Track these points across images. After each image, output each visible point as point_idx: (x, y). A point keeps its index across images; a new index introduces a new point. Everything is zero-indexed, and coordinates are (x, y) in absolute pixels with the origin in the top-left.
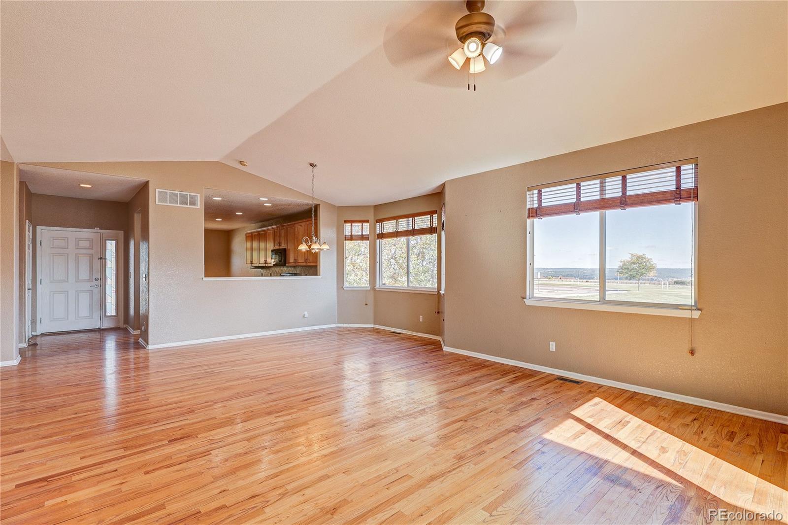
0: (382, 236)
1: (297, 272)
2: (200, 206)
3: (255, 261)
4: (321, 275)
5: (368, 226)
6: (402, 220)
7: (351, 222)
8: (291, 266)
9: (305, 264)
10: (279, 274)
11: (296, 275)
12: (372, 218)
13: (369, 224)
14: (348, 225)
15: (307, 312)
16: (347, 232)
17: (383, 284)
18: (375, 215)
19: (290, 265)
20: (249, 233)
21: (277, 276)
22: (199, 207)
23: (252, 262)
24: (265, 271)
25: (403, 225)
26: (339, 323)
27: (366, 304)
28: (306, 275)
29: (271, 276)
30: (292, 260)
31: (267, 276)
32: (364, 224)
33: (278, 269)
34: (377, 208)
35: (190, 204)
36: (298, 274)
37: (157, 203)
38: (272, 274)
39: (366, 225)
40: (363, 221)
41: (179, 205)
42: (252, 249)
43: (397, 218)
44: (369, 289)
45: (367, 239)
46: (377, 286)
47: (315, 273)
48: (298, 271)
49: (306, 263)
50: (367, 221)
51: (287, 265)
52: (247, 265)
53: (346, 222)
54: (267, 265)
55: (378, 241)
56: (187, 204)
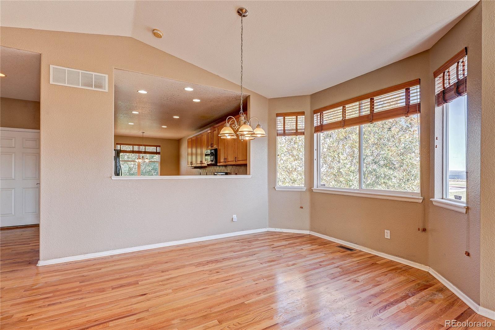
0: (321, 128)
1: (228, 172)
2: (109, 89)
3: (194, 162)
4: (251, 173)
5: (304, 119)
6: (351, 105)
7: (284, 115)
8: (222, 166)
9: (234, 163)
10: (213, 174)
11: (227, 174)
12: (308, 110)
13: (304, 117)
14: (280, 119)
15: (235, 216)
16: (280, 127)
17: (322, 185)
18: (312, 104)
19: (221, 164)
20: (190, 139)
21: (211, 175)
22: (107, 90)
23: (192, 163)
24: (202, 171)
25: (352, 111)
26: (270, 227)
27: (302, 208)
28: (236, 174)
29: (207, 175)
30: (222, 160)
31: (204, 175)
32: (298, 117)
33: (212, 169)
34: (315, 97)
35: (96, 87)
36: (229, 173)
37: (51, 82)
38: (208, 174)
39: (301, 118)
40: (297, 114)
41: (80, 87)
42: (192, 154)
43: (343, 104)
44: (304, 190)
45: (303, 133)
46: (315, 187)
47: (246, 173)
48: (229, 169)
49: (236, 161)
50: (303, 113)
51: (218, 164)
52: (188, 166)
53: (278, 115)
54: (202, 165)
55: (315, 135)
56: (92, 87)
